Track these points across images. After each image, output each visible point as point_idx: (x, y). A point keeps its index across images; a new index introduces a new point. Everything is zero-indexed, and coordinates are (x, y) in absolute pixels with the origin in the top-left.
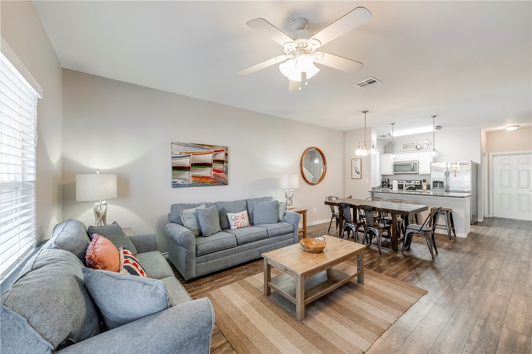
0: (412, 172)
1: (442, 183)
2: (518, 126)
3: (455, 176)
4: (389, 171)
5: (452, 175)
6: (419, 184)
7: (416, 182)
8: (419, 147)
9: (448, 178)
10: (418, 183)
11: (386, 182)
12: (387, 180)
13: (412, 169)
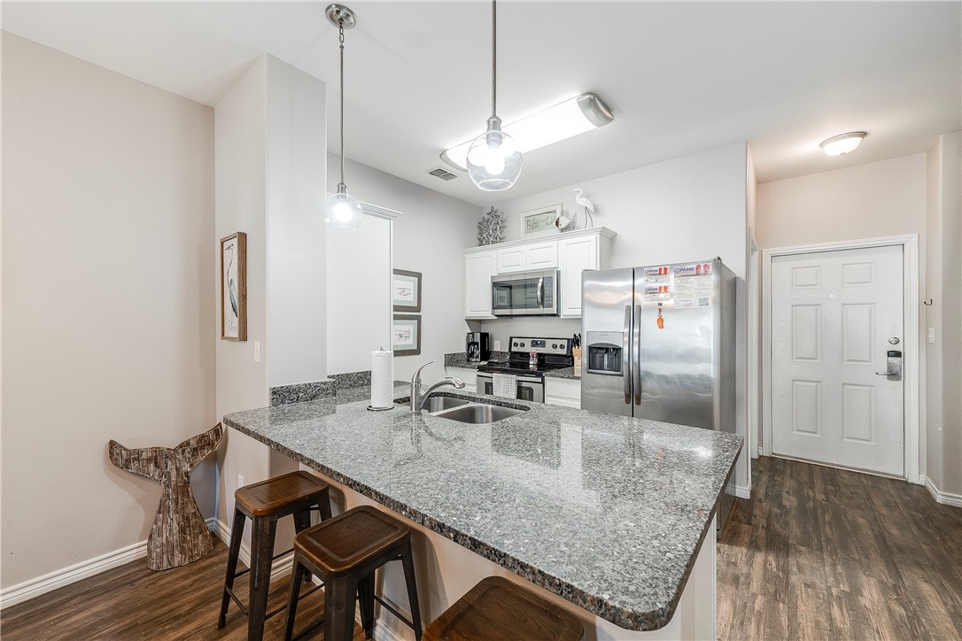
0: (541, 310)
1: (617, 350)
2: (863, 134)
3: (660, 322)
4: (482, 307)
5: (648, 321)
6: (564, 352)
7: (558, 343)
8: (564, 222)
9: (636, 330)
10: (562, 347)
11: (477, 343)
12: (478, 339)
13: (540, 300)
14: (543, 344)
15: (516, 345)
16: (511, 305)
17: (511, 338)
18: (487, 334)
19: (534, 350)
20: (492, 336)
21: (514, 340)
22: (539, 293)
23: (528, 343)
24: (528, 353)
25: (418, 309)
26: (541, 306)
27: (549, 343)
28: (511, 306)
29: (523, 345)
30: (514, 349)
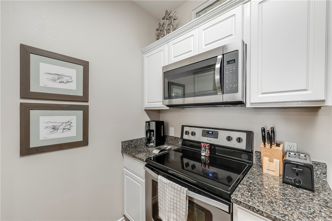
6: (242, 146)
11: (153, 131)
12: (153, 127)
13: (218, 85)
14: (215, 135)
15: (187, 133)
16: (184, 94)
17: (183, 127)
18: (163, 122)
19: (206, 140)
20: (167, 124)
21: (186, 129)
22: (217, 77)
23: (199, 132)
24: (200, 143)
25: (85, 97)
26: (220, 93)
27: (223, 135)
28: (184, 96)
29: (193, 134)
30: (185, 137)
